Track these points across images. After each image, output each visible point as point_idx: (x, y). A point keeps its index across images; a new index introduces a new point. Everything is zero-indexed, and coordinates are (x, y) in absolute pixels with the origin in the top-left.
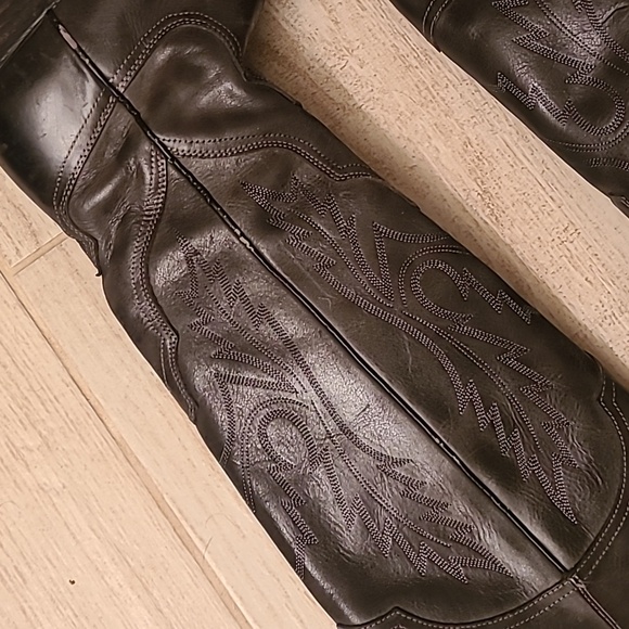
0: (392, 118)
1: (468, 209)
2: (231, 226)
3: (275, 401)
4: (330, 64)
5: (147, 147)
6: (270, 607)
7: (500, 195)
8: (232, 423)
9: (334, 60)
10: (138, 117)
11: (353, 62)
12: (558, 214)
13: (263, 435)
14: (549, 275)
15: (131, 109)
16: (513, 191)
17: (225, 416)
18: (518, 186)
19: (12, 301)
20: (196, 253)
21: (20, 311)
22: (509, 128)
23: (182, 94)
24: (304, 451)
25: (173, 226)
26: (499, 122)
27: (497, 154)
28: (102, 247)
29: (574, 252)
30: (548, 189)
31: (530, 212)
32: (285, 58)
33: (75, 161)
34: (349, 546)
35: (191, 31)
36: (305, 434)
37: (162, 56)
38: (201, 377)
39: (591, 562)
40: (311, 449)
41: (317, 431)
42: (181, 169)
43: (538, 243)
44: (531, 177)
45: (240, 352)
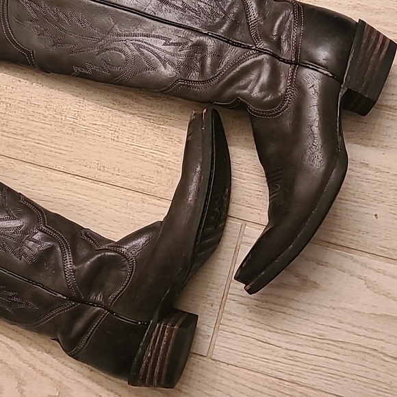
1: (160, 116)
7: (152, 131)
14: (110, 115)
16: (149, 136)
18: (148, 140)
22: (169, 160)
26: (175, 159)
27: (166, 146)
29: (109, 131)
30: (136, 147)
31: (136, 133)
43: (124, 124)
44: (146, 147)
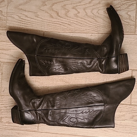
0: (52, 85)
1: (66, 85)
2: (50, 110)
3: (69, 118)
4: (42, 86)
5: (38, 112)
6: (87, 133)
7: (67, 81)
8: (68, 123)
9: (42, 85)
10: (34, 110)
11: (44, 84)
12: (73, 77)
13: (71, 121)
14: (78, 83)
15: (33, 110)
17: (67, 124)
18: (68, 79)
19: (40, 133)
20: (50, 115)
21: (42, 133)
23: (36, 105)
24: (75, 119)
25: (46, 115)
27: (63, 78)
28: (43, 122)
29: (77, 79)
31: (71, 80)
32: (38, 89)
33: (33, 118)
34: (86, 122)
35: (31, 100)
36: (73, 118)
37: (31, 104)
38: (62, 123)
39: (105, 102)
40: (76, 118)
41: (74, 117)
42: (42, 110)
43: (74, 81)
45: (62, 118)
